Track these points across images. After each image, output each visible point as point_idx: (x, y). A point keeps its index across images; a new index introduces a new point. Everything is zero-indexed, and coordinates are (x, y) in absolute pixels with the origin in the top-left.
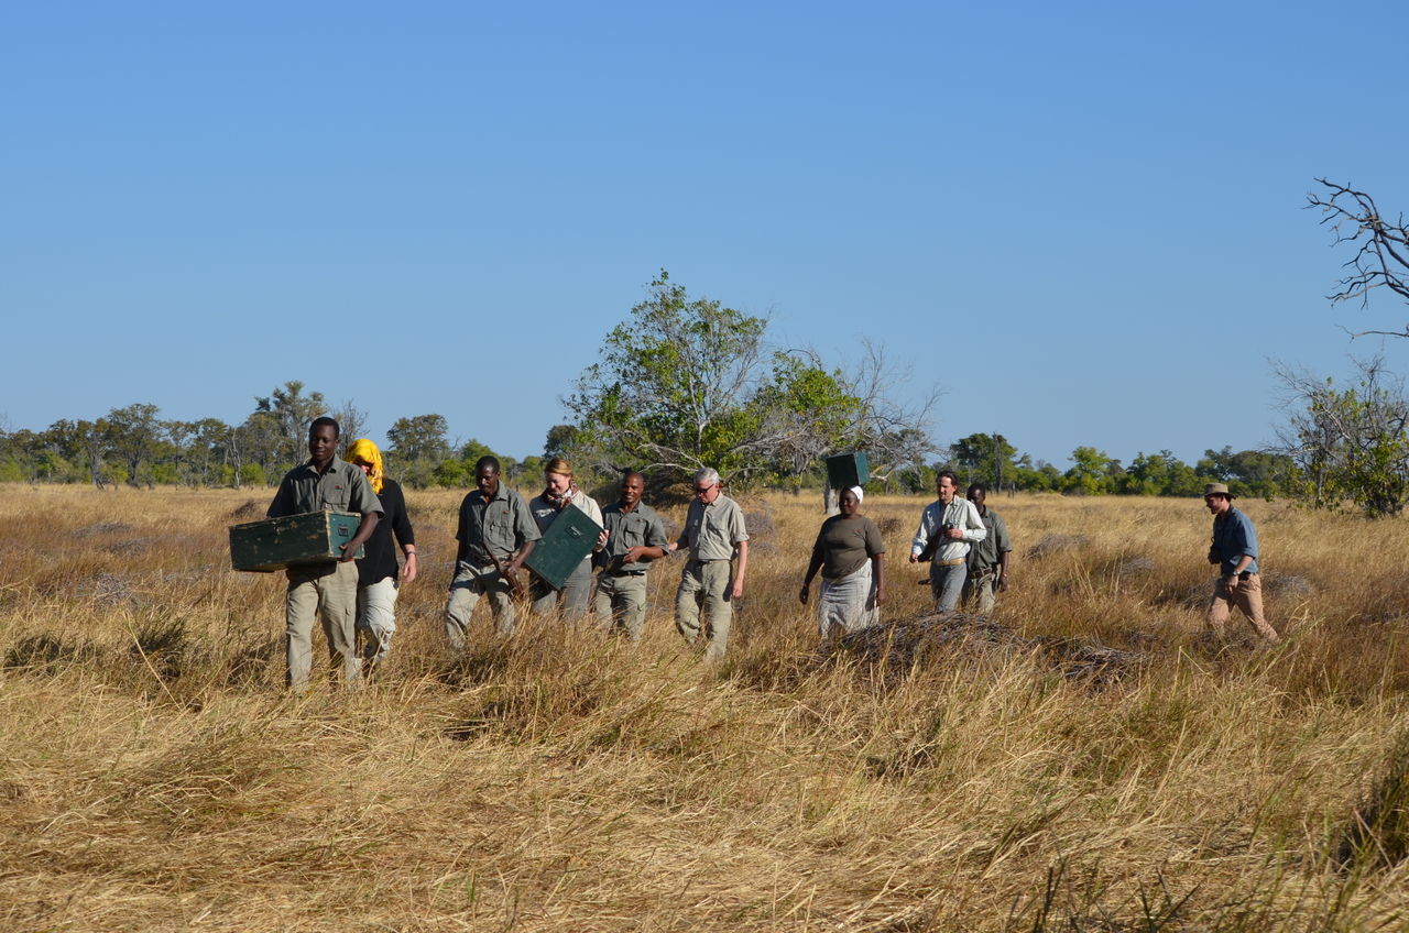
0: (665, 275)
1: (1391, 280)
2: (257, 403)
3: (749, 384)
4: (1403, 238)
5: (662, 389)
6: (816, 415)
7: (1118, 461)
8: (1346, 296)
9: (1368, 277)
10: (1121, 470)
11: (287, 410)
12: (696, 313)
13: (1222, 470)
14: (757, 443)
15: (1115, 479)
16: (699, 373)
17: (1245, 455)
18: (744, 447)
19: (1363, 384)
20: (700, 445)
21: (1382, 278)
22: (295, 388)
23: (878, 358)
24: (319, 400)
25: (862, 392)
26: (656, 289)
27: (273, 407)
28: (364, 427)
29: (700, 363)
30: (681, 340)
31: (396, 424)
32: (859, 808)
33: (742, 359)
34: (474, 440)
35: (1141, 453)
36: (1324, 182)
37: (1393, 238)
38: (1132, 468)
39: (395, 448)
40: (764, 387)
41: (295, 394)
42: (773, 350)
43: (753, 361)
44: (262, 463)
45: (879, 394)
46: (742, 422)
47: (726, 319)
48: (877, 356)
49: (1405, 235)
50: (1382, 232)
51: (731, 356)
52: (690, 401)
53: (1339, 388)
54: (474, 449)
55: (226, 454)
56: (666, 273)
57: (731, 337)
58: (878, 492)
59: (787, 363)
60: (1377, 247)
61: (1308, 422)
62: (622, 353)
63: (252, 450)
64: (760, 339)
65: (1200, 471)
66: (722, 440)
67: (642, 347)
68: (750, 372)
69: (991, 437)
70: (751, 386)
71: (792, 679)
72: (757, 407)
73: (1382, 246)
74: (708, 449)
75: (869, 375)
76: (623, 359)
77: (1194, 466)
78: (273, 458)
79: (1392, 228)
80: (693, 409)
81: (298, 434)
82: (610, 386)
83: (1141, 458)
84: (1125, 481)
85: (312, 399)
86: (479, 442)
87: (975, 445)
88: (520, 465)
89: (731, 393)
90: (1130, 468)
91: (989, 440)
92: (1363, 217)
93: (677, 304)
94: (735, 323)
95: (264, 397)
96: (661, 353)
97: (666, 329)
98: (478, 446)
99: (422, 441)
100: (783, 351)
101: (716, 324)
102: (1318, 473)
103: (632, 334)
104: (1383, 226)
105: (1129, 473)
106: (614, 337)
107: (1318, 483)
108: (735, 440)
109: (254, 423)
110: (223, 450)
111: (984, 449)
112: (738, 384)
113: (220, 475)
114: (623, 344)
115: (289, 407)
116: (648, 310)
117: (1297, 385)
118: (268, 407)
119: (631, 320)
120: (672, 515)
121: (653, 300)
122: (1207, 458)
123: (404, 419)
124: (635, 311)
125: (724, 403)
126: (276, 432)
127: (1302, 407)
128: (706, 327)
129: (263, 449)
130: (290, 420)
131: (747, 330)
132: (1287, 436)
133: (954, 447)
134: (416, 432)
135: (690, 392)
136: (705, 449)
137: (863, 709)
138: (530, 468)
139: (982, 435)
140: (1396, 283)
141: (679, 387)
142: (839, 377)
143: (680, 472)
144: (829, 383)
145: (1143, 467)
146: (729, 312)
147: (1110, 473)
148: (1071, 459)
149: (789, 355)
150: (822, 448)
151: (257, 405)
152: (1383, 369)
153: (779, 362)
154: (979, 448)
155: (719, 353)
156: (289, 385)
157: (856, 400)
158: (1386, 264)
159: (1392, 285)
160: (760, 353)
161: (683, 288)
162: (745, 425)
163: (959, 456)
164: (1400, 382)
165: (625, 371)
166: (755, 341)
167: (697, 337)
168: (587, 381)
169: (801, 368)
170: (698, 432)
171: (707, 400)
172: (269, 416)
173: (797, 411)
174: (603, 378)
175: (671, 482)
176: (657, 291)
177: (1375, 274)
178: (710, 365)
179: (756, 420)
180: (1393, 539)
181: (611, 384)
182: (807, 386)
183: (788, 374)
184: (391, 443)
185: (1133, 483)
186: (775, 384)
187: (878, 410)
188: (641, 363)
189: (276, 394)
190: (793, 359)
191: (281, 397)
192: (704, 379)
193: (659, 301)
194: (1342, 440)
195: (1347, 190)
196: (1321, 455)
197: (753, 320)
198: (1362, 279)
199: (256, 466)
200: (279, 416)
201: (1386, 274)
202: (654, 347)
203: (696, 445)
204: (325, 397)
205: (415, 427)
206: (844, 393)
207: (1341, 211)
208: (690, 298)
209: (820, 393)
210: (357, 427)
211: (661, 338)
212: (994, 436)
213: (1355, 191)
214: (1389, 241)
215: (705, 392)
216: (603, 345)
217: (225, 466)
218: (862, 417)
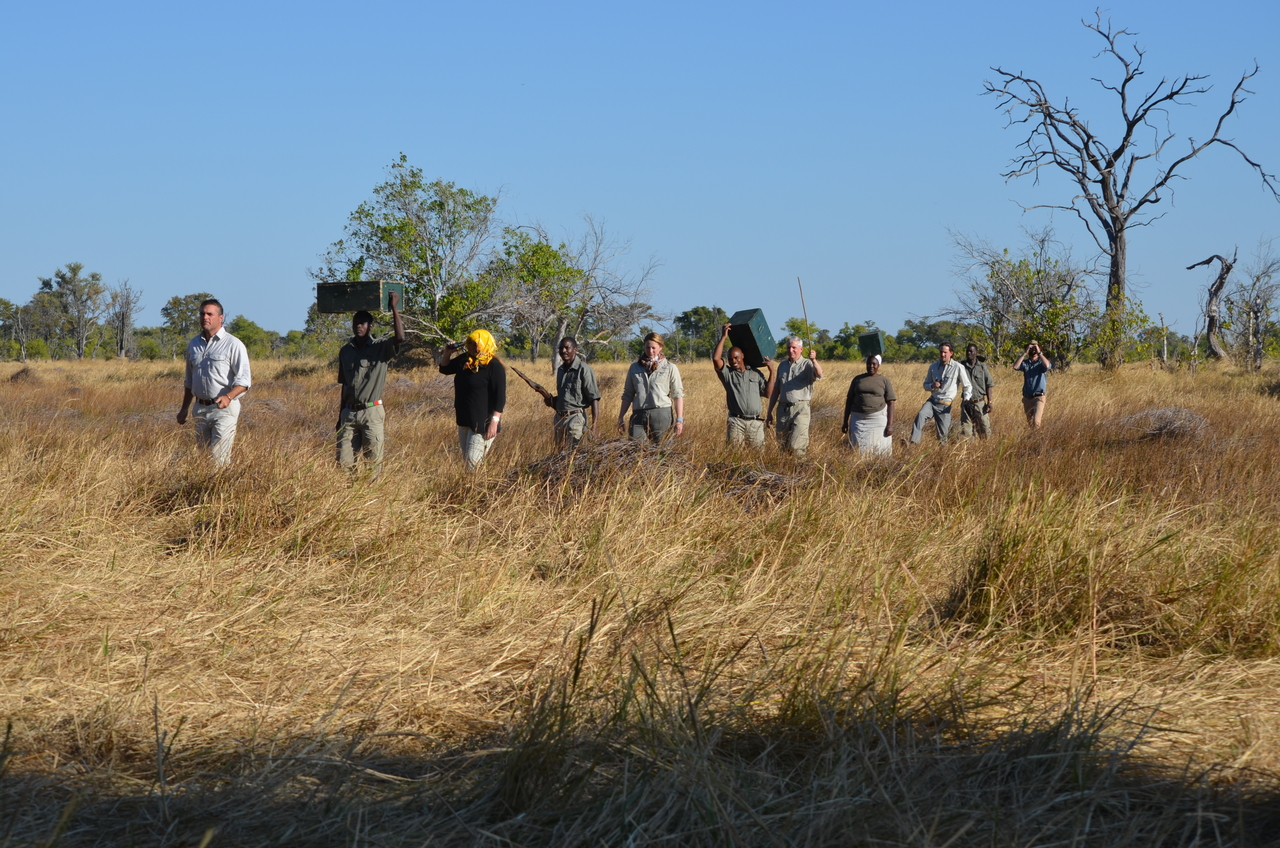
0: (404, 158)
1: (1059, 159)
2: (41, 283)
3: (481, 257)
4: (1069, 120)
5: (402, 262)
6: (542, 285)
7: (827, 331)
8: (1018, 173)
9: (1039, 156)
10: (829, 338)
11: (68, 289)
12: (432, 193)
13: (920, 338)
14: (488, 311)
15: (824, 347)
16: (435, 248)
17: (938, 325)
18: (476, 314)
19: (1035, 255)
20: (437, 313)
21: (1050, 157)
22: (75, 270)
23: (599, 234)
24: (98, 279)
25: (585, 264)
26: (396, 171)
27: (55, 287)
28: (139, 304)
29: (437, 238)
30: (418, 217)
31: (169, 302)
32: (509, 598)
33: (474, 234)
34: (241, 316)
35: (846, 324)
36: (999, 70)
37: (1059, 121)
38: (839, 337)
39: (168, 324)
40: (495, 260)
41: (75, 274)
42: (503, 226)
43: (485, 236)
44: (46, 339)
45: (601, 266)
46: (475, 291)
47: (460, 198)
48: (598, 231)
49: (1070, 118)
50: (1049, 115)
51: (465, 231)
52: (427, 273)
53: (1014, 258)
54: (241, 324)
55: (13, 331)
56: (404, 157)
57: (465, 215)
58: (607, 360)
59: (515, 237)
60: (1046, 129)
61: (986, 289)
62: (365, 229)
63: (37, 327)
64: (490, 216)
65: (900, 339)
66: (457, 307)
67: (383, 224)
68: (482, 246)
69: (711, 310)
70: (483, 258)
71: (482, 502)
72: (489, 278)
73: (1051, 128)
74: (444, 317)
75: (591, 248)
76: (366, 235)
77: (895, 335)
78: (57, 334)
79: (1058, 112)
80: (430, 280)
81: (79, 311)
82: (354, 260)
83: (847, 328)
84: (832, 349)
85: (90, 279)
86: (245, 317)
87: (697, 317)
88: (282, 338)
89: (464, 265)
90: (836, 337)
91: (709, 312)
92: (1033, 102)
93: (415, 185)
94: (468, 202)
95: (47, 278)
96: (401, 229)
97: (405, 207)
98: (245, 321)
99: (193, 318)
100: (513, 227)
101: (451, 202)
102: (996, 335)
103: (374, 212)
104: (1052, 110)
105: (836, 342)
106: (357, 215)
107: (996, 344)
108: (469, 308)
109: (38, 301)
110: (10, 327)
111: (705, 321)
112: (470, 258)
113: (8, 351)
114: (366, 221)
115: (70, 287)
116: (389, 191)
117: (975, 254)
118: (50, 287)
119: (372, 199)
120: (411, 378)
121: (393, 181)
122: (907, 327)
123: (177, 297)
124: (376, 191)
125: (459, 274)
126: (58, 310)
127: (982, 276)
128: (441, 205)
129: (48, 326)
130: (71, 298)
131: (480, 208)
132: (968, 301)
133: (678, 320)
134: (188, 309)
135: (427, 264)
136: (441, 316)
137: (540, 525)
138: (292, 341)
139: (703, 308)
140: (1063, 162)
141: (417, 261)
142: (564, 250)
143: (418, 337)
144: (555, 256)
145: (848, 337)
146: (461, 191)
147: (819, 342)
148: (784, 329)
149: (518, 231)
150: (549, 315)
151: (40, 285)
152: (1052, 239)
153: (508, 237)
154: (700, 320)
155: (454, 229)
156: (69, 267)
157: (579, 272)
158: (1054, 144)
159: (1059, 164)
160: (491, 228)
161: (421, 170)
162: (478, 295)
163: (683, 327)
164: (1067, 251)
165: (368, 246)
166: (486, 218)
167: (433, 215)
168: (333, 255)
169: (528, 242)
170: (435, 301)
171: (443, 272)
172: (54, 294)
173: (525, 282)
174: (348, 252)
175: (412, 347)
176: (397, 173)
177: (1044, 153)
178: (445, 240)
179: (487, 290)
180: (1059, 391)
181: (355, 258)
182: (534, 258)
183: (516, 247)
184: (165, 319)
185: (840, 350)
186: (505, 257)
187: (600, 280)
188: (382, 238)
189: (57, 275)
190: (521, 234)
191: (63, 277)
192: (440, 253)
193: (399, 182)
194: (1017, 305)
195: (1018, 78)
196: (998, 318)
197: (484, 199)
198: (1033, 158)
199: (41, 341)
200: (61, 295)
201: (1054, 154)
202: (394, 224)
203: (433, 313)
204: (103, 277)
205: (187, 304)
206: (568, 265)
207: (1014, 97)
208: (427, 179)
209: (547, 265)
210: (133, 305)
211: (400, 215)
212: (714, 309)
213: (1026, 78)
214: (1056, 123)
215: (441, 265)
216: (347, 223)
217: (13, 341)
218: (585, 287)
